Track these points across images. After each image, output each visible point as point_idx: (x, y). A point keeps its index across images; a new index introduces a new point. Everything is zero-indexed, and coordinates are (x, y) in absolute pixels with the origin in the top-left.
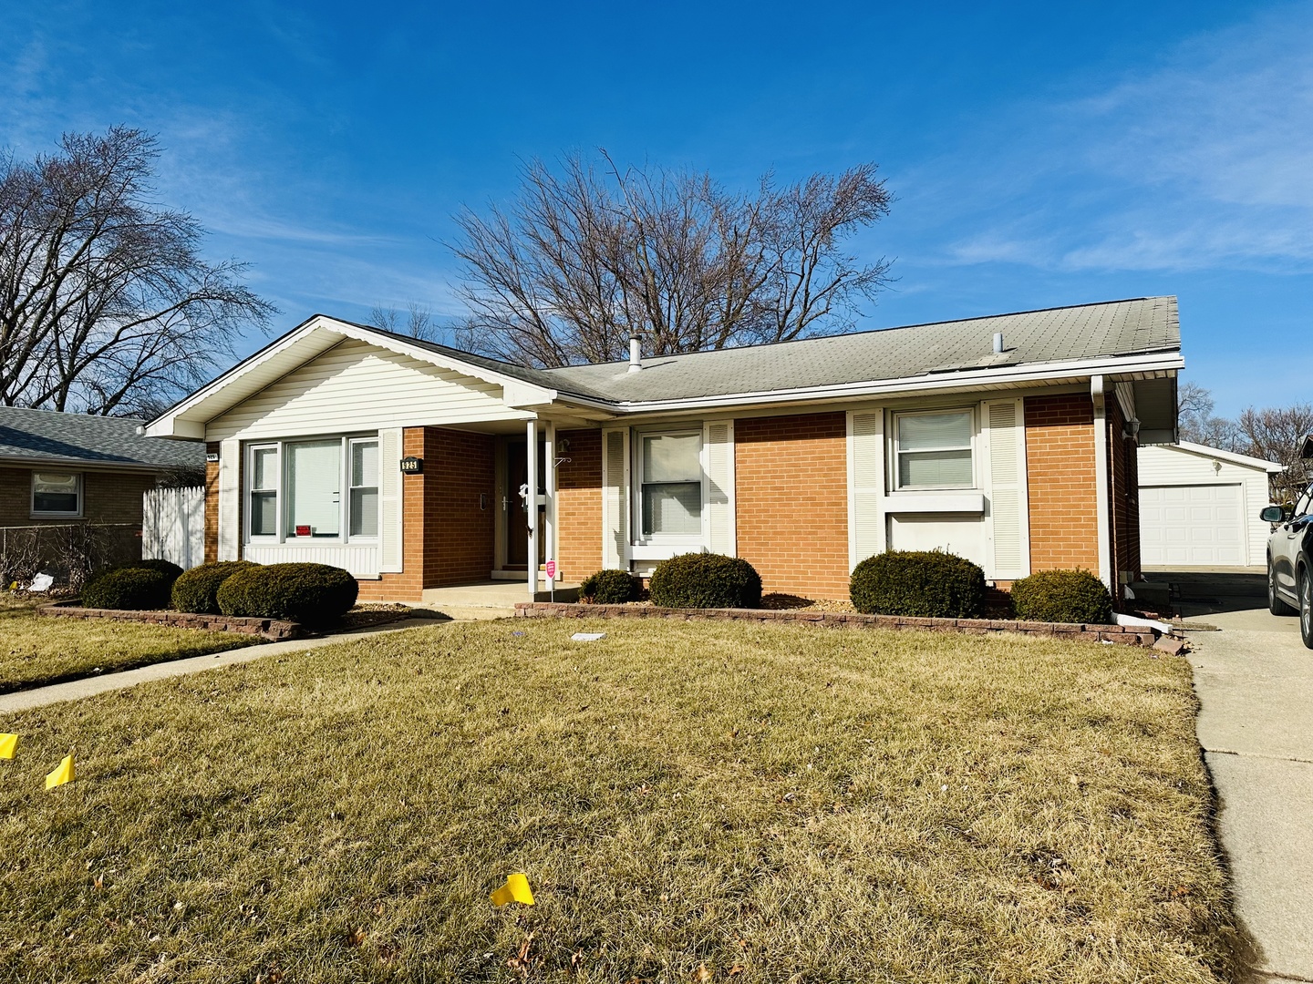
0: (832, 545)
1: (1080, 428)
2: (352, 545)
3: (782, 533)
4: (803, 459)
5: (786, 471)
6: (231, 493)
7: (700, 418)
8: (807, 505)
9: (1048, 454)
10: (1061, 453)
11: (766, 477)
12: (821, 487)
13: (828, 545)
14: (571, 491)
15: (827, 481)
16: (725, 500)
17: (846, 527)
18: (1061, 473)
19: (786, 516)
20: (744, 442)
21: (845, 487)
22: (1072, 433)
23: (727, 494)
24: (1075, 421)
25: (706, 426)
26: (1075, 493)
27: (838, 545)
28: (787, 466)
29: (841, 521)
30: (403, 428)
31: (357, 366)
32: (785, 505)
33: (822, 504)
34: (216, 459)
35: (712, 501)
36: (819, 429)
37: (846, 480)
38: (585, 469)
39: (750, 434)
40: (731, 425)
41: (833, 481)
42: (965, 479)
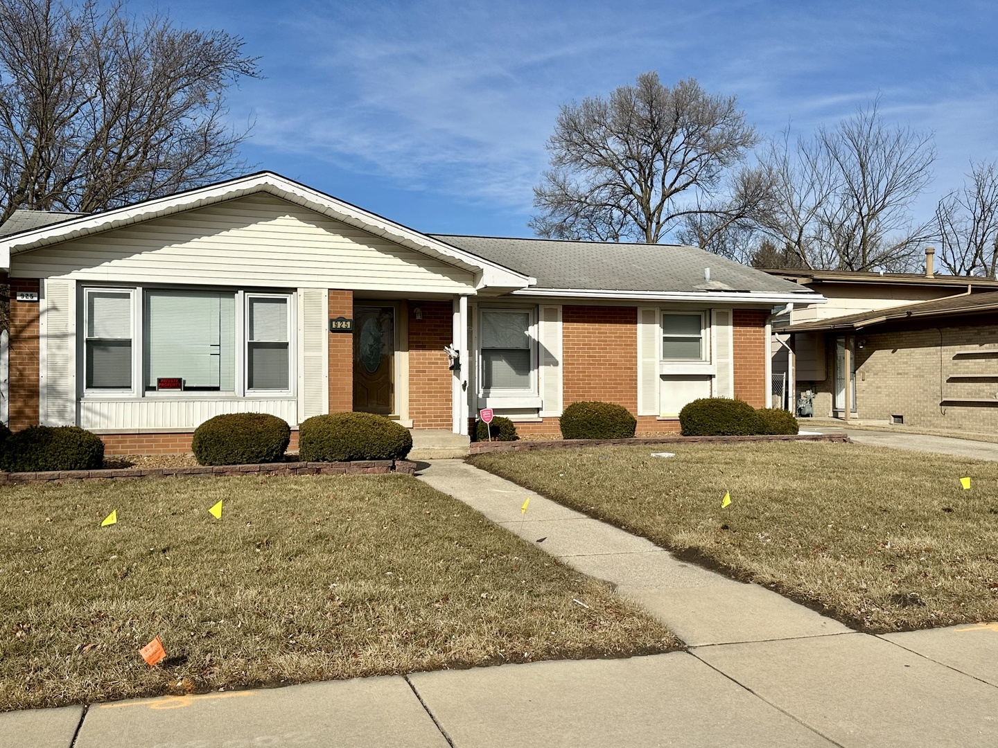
0: (627, 395)
1: (757, 329)
2: (250, 399)
3: (595, 388)
4: (609, 337)
5: (597, 345)
6: (65, 340)
7: (537, 302)
8: (611, 368)
9: (743, 342)
10: (749, 343)
11: (584, 349)
12: (620, 357)
13: (624, 396)
14: (421, 352)
15: (624, 353)
16: (556, 364)
17: (636, 384)
18: (749, 354)
19: (597, 376)
20: (569, 322)
21: (636, 357)
22: (754, 332)
23: (557, 359)
24: (755, 325)
25: (541, 308)
26: (754, 365)
27: (630, 395)
28: (599, 341)
29: (633, 380)
30: (329, 289)
31: (269, 223)
32: (597, 368)
33: (621, 368)
34: (36, 299)
35: (547, 364)
36: (620, 318)
37: (636, 353)
38: (435, 334)
39: (573, 317)
40: (560, 309)
41: (628, 353)
42: (696, 355)
